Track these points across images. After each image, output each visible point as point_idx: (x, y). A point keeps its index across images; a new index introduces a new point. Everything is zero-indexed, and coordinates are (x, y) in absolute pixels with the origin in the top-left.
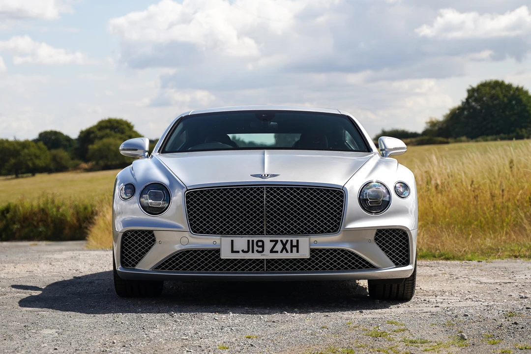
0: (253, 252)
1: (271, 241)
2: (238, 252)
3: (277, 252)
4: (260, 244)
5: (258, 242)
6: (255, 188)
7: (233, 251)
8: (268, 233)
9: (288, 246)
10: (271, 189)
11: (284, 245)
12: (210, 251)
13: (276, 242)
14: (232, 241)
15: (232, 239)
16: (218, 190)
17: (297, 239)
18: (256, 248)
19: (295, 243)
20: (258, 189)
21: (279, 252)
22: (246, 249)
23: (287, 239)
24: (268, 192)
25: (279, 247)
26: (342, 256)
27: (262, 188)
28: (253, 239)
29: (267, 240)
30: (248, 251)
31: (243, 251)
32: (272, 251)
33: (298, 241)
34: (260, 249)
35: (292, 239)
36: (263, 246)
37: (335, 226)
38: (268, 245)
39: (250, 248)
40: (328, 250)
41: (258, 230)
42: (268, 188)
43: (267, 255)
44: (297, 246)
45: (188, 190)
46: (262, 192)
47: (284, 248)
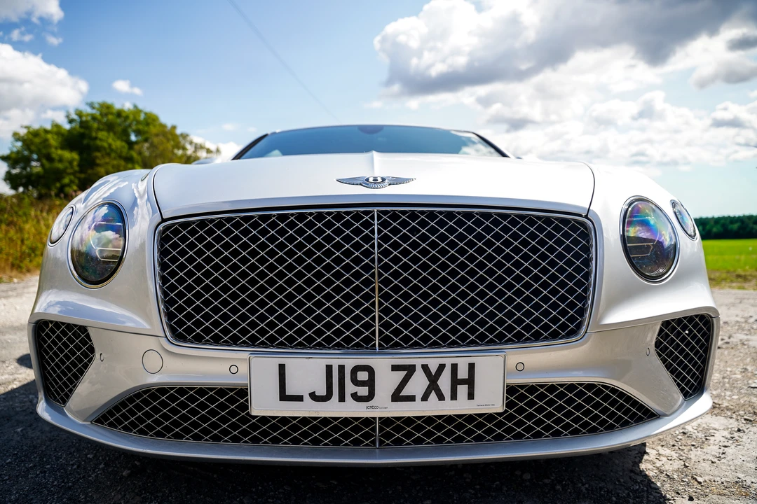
0: (342, 399)
1: (395, 368)
2: (299, 398)
3: (411, 398)
4: (362, 376)
5: (356, 370)
6: (348, 213)
7: (284, 397)
8: (389, 344)
9: (444, 383)
10: (395, 216)
11: (433, 379)
12: (222, 392)
13: (410, 370)
14: (282, 368)
15: (282, 361)
16: (246, 219)
17: (471, 360)
18: (350, 388)
19: (463, 373)
20: (357, 217)
21: (418, 398)
22: (322, 391)
23: (442, 361)
24: (384, 224)
25: (418, 384)
26: (589, 400)
27: (366, 213)
28: (341, 362)
29: (382, 364)
30: (327, 398)
31: (313, 396)
32: (397, 397)
33: (472, 367)
34: (363, 391)
35: (454, 361)
36: (370, 383)
37: (572, 319)
38: (387, 381)
39: (334, 386)
40: (552, 388)
41: (357, 333)
42: (385, 213)
43: (383, 407)
44: (470, 382)
45: (164, 220)
46: (368, 225)
47: (433, 386)
